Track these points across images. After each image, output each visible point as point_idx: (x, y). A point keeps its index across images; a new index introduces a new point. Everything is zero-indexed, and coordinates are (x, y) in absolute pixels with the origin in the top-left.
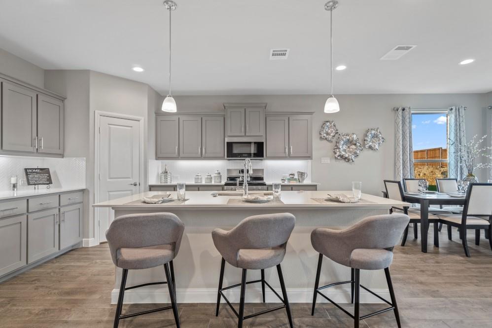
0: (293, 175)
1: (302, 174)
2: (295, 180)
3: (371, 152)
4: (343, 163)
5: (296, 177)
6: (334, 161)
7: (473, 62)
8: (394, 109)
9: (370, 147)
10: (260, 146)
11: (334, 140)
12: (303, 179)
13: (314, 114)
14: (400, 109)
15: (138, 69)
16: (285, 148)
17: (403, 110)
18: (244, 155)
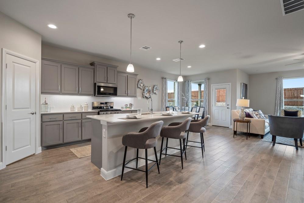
0: (127, 105)
1: (131, 105)
2: (128, 108)
3: (155, 95)
4: (145, 99)
5: (128, 106)
6: (142, 98)
7: (190, 68)
8: (162, 78)
9: (155, 93)
10: (115, 89)
11: (143, 88)
12: (132, 107)
13: (138, 75)
14: (164, 78)
15: (52, 26)
16: (126, 91)
17: (165, 78)
18: (107, 94)
